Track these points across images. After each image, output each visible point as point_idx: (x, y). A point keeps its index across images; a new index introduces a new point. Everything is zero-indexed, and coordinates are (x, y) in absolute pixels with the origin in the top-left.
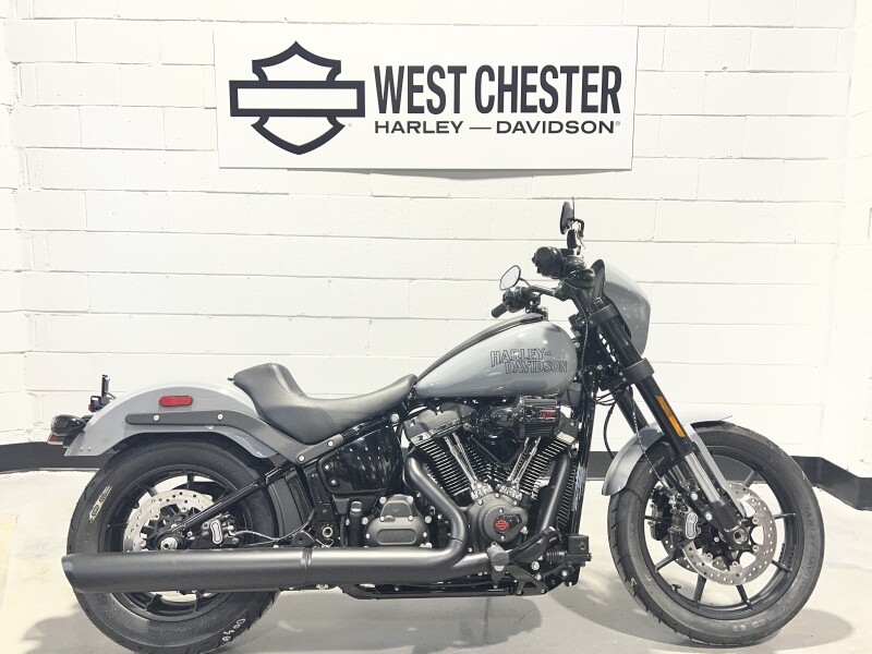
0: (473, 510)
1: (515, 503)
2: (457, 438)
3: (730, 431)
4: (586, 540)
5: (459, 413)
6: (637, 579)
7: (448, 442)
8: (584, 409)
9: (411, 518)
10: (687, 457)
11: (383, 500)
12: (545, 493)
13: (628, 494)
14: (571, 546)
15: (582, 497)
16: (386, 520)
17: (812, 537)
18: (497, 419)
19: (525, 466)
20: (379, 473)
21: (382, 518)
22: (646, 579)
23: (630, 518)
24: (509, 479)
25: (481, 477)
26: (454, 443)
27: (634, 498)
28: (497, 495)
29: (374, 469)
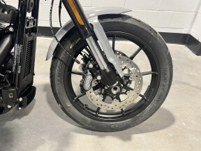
3: (127, 21)
10: (87, 40)
17: (164, 86)
27: (59, 63)
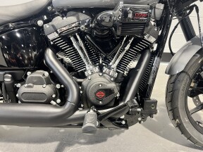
0: (85, 82)
1: (112, 79)
2: (78, 37)
4: (155, 102)
5: (78, 18)
6: (180, 120)
7: (72, 39)
8: (163, 23)
9: (45, 85)
11: (29, 73)
12: (133, 72)
13: (183, 74)
14: (146, 106)
15: (155, 76)
16: (28, 87)
18: (102, 20)
19: (121, 56)
20: (30, 59)
21: (26, 85)
22: (185, 121)
23: (182, 88)
24: (111, 64)
25: (94, 62)
26: (77, 40)
27: (186, 77)
28: (101, 74)
29: (26, 57)
